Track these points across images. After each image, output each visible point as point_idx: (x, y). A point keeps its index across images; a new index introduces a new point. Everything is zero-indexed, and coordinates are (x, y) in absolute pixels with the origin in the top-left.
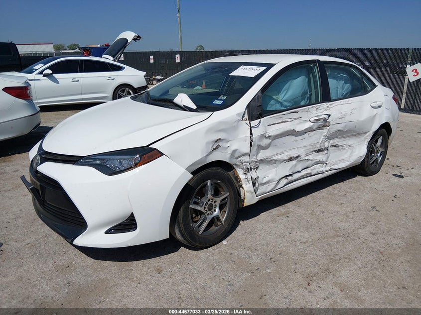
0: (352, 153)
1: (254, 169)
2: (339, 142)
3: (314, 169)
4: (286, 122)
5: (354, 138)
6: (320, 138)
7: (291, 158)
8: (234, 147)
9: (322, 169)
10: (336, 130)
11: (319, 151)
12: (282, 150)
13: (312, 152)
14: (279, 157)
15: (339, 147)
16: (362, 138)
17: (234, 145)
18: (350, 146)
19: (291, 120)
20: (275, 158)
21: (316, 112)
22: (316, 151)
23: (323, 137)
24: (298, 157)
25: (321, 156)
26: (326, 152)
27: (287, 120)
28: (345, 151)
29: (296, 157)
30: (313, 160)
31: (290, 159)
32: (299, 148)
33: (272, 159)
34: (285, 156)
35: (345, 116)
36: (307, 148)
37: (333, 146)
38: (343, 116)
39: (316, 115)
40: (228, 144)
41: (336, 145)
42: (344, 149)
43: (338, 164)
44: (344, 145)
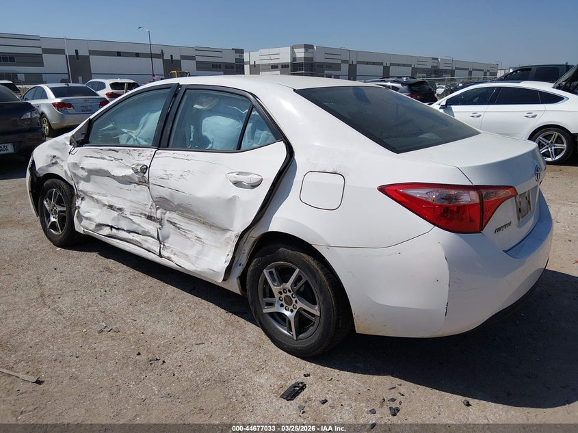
0: (200, 253)
2: (180, 221)
3: (145, 241)
4: (104, 159)
5: (204, 228)
10: (158, 194)
11: (150, 218)
12: (104, 192)
13: (142, 214)
14: (100, 197)
15: (179, 228)
18: (198, 238)
19: (110, 159)
20: (96, 196)
22: (145, 215)
24: (120, 209)
25: (151, 227)
26: (158, 225)
27: (106, 157)
28: (189, 242)
29: (118, 209)
32: (124, 199)
33: (93, 195)
34: (106, 200)
35: (168, 177)
36: (134, 205)
37: (171, 223)
38: (166, 177)
41: (175, 223)
42: (189, 238)
43: (181, 257)
44: (189, 231)
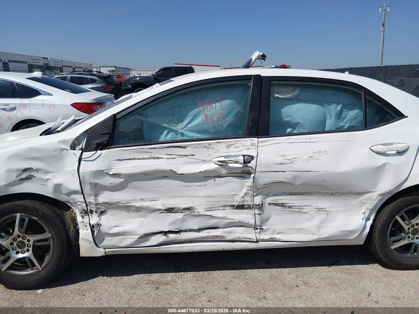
0: (323, 222)
1: (96, 212)
2: (292, 200)
3: (230, 232)
4: (159, 158)
5: (331, 198)
6: (241, 190)
7: (173, 209)
8: (57, 181)
9: (249, 236)
10: (271, 180)
11: (241, 207)
13: (225, 206)
14: (145, 204)
15: (290, 207)
16: (354, 201)
17: (57, 179)
18: (320, 210)
19: (170, 157)
20: (137, 204)
21: (226, 150)
22: (233, 206)
23: (246, 188)
24: (189, 209)
25: (243, 215)
26: (257, 211)
27: (160, 156)
28: (306, 216)
29: (184, 209)
30: (225, 218)
31: (170, 210)
32: (192, 196)
33: (130, 204)
34: (159, 205)
35: (291, 161)
36: (212, 199)
37: (275, 204)
38: (288, 162)
39: (226, 154)
40: (48, 176)
41: (282, 204)
42: (305, 213)
43: (289, 234)
44: (305, 206)
